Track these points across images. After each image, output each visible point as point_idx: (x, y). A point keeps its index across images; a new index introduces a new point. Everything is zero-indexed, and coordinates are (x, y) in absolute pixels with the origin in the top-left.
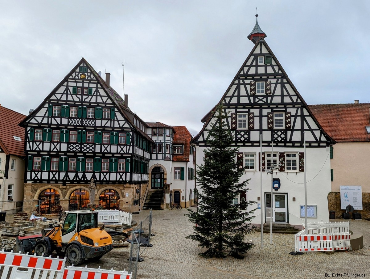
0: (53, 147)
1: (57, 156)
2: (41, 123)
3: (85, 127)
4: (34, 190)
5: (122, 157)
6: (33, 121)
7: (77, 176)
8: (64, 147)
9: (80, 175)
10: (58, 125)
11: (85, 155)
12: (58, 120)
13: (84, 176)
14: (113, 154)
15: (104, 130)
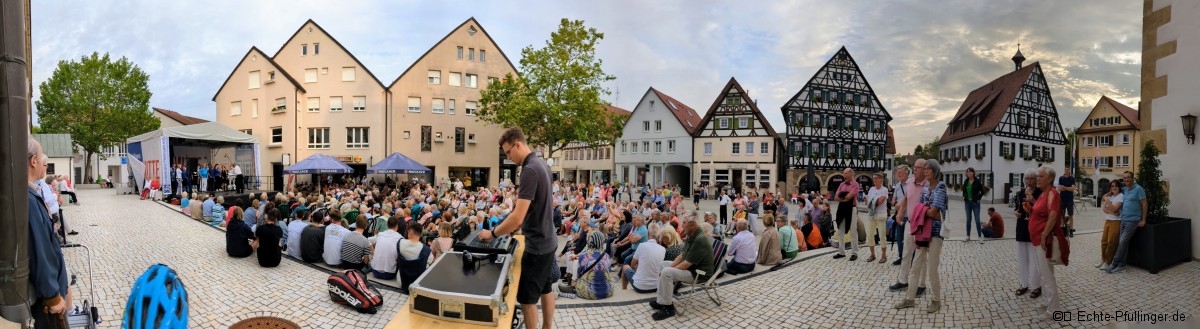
0: (814, 132)
1: (818, 141)
2: (803, 107)
3: (844, 112)
4: (796, 176)
5: (877, 144)
6: (795, 104)
7: (836, 162)
8: (825, 132)
9: (840, 161)
10: (819, 109)
11: (844, 142)
12: (819, 104)
13: (843, 162)
14: (869, 141)
15: (861, 115)
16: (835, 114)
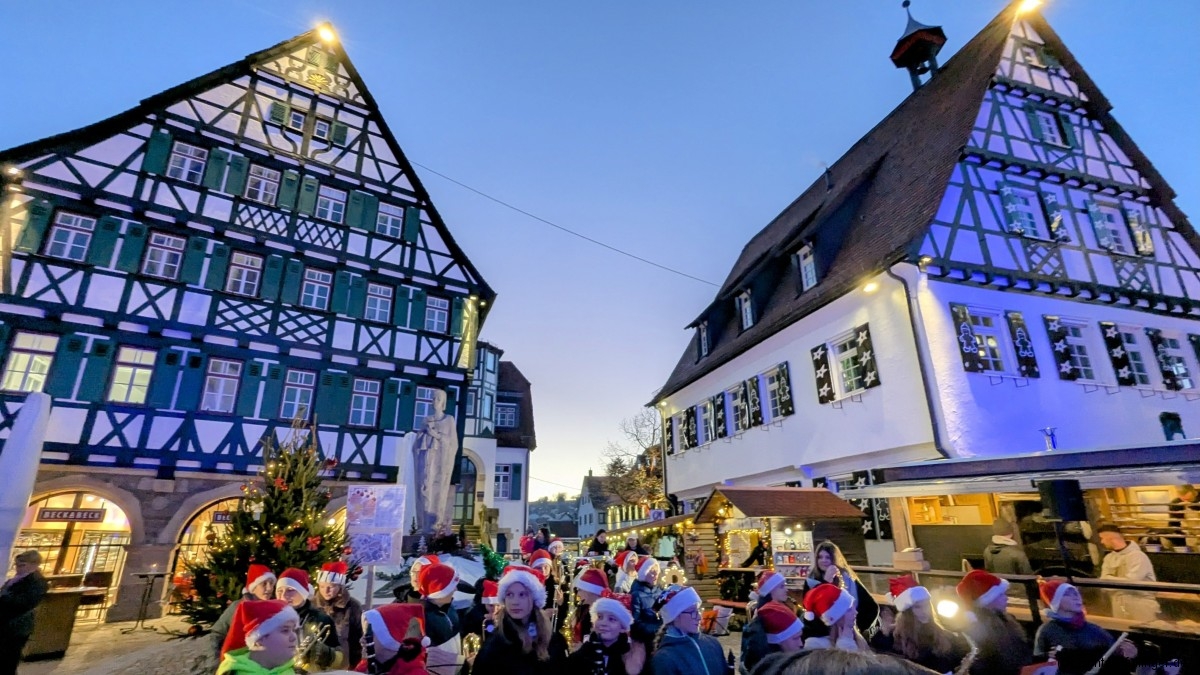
0: (138, 298)
1: (152, 340)
3: (301, 246)
5: (432, 381)
6: (56, 171)
7: (235, 437)
8: (198, 307)
9: (253, 433)
10: (183, 215)
11: (283, 355)
12: (190, 199)
13: (269, 440)
14: (401, 364)
15: (374, 272)
16: (258, 248)
